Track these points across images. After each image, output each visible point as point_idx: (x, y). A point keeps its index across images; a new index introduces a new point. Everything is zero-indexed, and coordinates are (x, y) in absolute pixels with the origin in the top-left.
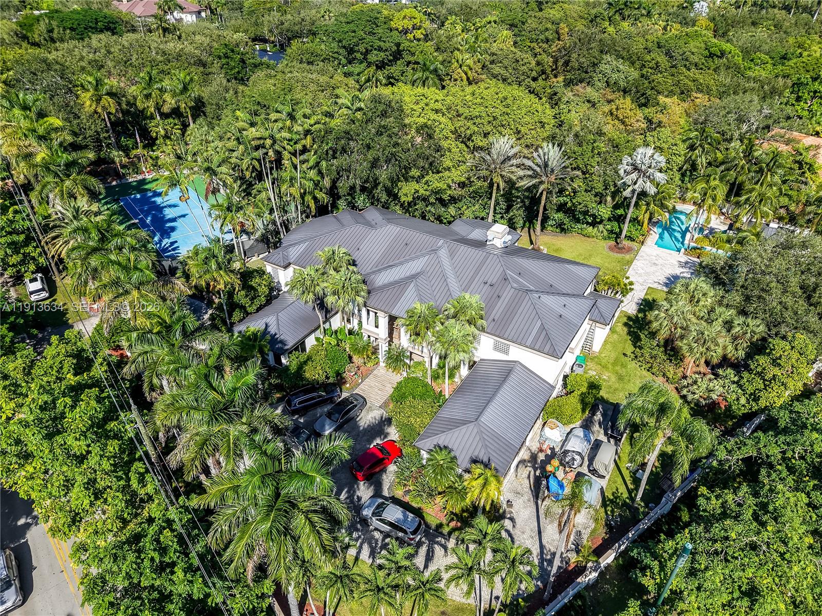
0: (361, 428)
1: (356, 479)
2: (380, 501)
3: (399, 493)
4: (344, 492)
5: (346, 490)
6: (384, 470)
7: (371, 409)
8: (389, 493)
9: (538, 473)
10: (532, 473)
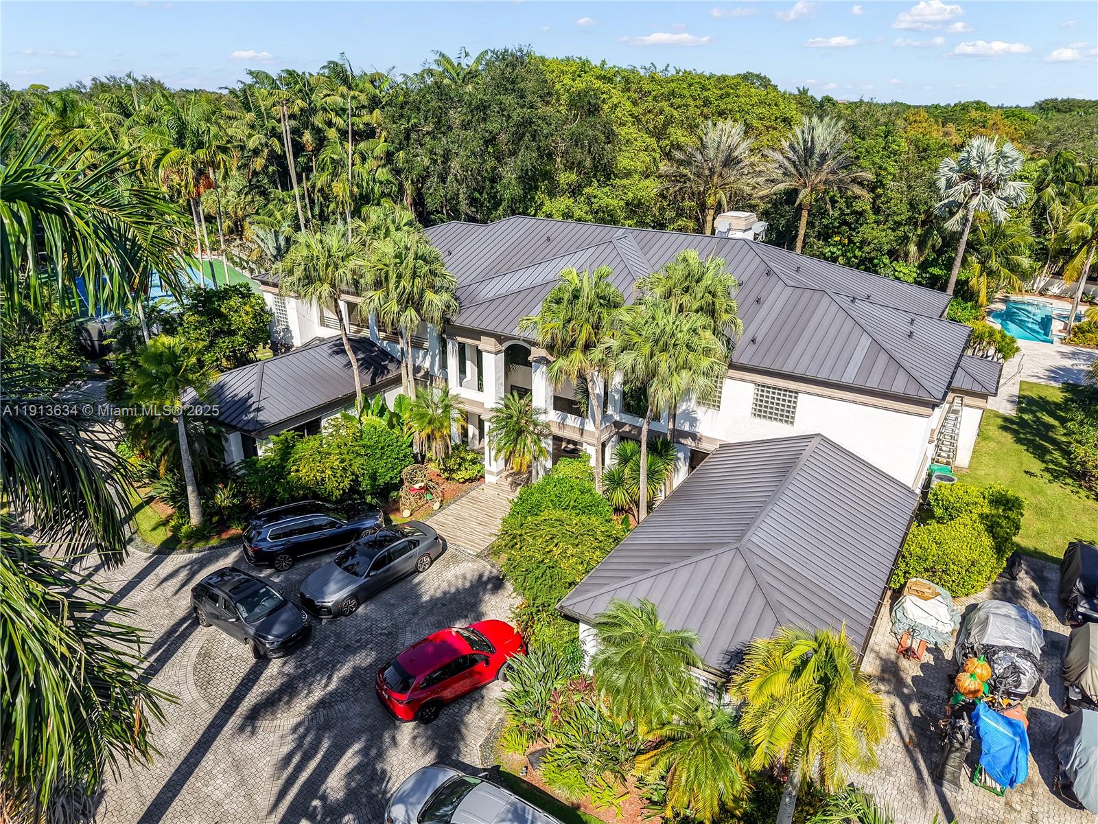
0: (425, 598)
1: (390, 718)
2: (452, 774)
3: (513, 759)
4: (350, 753)
5: (357, 747)
6: (473, 694)
7: (455, 559)
8: (484, 758)
9: (915, 709)
10: (900, 709)
